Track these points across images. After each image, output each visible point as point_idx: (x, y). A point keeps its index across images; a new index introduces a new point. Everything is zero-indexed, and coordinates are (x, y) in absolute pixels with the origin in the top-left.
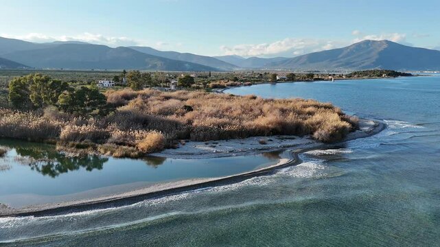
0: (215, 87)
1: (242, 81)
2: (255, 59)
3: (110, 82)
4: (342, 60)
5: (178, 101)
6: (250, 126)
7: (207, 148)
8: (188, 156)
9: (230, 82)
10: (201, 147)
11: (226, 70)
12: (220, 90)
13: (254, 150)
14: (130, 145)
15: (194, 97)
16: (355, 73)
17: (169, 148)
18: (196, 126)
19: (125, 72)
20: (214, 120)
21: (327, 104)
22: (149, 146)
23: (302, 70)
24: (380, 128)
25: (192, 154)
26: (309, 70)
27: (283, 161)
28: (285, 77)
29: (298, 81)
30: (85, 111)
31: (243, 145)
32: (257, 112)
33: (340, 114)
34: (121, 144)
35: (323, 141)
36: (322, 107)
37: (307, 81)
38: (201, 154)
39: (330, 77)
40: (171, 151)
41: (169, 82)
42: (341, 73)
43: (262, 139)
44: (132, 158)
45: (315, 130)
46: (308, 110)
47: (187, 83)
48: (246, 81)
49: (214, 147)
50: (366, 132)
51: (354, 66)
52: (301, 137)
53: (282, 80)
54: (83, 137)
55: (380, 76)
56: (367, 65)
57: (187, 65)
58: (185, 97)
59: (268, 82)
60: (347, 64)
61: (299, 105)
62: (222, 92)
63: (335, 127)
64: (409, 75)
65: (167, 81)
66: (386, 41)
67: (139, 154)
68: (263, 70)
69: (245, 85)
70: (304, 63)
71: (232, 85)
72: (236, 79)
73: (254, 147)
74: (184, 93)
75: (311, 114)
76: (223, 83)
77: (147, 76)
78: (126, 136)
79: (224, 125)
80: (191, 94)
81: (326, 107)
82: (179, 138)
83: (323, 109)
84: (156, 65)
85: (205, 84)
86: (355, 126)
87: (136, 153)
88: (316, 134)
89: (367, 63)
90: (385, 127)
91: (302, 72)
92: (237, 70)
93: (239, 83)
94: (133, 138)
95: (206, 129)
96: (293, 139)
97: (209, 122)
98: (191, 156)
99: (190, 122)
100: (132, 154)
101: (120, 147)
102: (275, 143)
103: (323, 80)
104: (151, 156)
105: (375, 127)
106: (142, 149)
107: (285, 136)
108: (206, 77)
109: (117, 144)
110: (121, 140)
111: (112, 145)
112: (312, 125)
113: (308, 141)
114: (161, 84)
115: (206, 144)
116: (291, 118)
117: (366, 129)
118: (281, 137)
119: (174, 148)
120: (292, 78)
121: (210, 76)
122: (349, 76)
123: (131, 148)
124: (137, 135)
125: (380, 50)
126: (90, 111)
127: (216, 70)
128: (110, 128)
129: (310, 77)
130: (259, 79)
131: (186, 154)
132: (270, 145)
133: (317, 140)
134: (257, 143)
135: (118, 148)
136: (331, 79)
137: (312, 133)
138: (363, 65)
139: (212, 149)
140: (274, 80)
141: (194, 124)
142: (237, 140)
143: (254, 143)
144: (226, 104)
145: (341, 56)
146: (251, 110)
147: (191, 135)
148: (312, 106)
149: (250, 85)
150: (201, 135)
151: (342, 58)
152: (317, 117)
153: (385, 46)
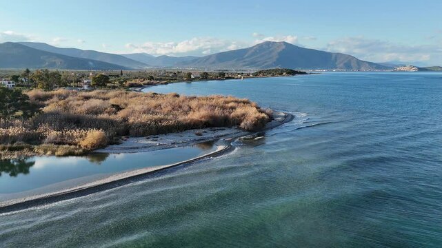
0: (132, 85)
1: (157, 80)
2: (165, 58)
3: (9, 83)
4: (247, 60)
5: (101, 101)
6: (185, 120)
7: (150, 142)
8: (133, 150)
9: (146, 81)
10: (143, 141)
11: (136, 68)
12: (137, 89)
13: (193, 141)
14: (70, 144)
15: (116, 96)
16: (260, 72)
17: (112, 144)
18: (133, 123)
19: (28, 71)
20: (150, 116)
21: (245, 99)
22: (92, 143)
23: (213, 69)
24: (289, 118)
25: (137, 148)
26: (219, 69)
27: (220, 148)
28: (199, 76)
29: (212, 79)
30: (6, 114)
31: (183, 138)
32: (186, 108)
33: (257, 108)
34: (59, 144)
35: (248, 130)
36: (240, 102)
37: (219, 79)
38: (145, 147)
39: (239, 76)
40: (115, 146)
41: (80, 81)
42: (248, 72)
43: (198, 131)
44: (77, 155)
45: (241, 121)
46: (230, 105)
47: (101, 82)
48: (161, 79)
49: (156, 140)
50: (280, 122)
51: (258, 66)
52: (230, 127)
53: (195, 79)
54: (14, 139)
55: (281, 74)
56: (269, 64)
57: (91, 63)
58: (105, 96)
59: (184, 81)
60: (252, 63)
61: (221, 101)
62: (140, 91)
63: (257, 118)
64: (305, 73)
65: (78, 81)
66: (284, 42)
67: (84, 150)
68: (176, 69)
69: (162, 84)
70: (214, 63)
71: (149, 84)
72: (151, 78)
73: (192, 139)
74: (103, 93)
75: (233, 108)
76: (138, 81)
77: (56, 76)
78: (62, 136)
79: (160, 120)
80: (111, 93)
81: (244, 102)
82: (119, 134)
83: (242, 104)
84: (55, 63)
85: (121, 83)
86: (271, 117)
87: (81, 151)
88: (242, 124)
89: (270, 63)
90: (293, 117)
91: (212, 71)
92: (149, 68)
93: (155, 82)
94: (72, 137)
95: (144, 125)
96: (223, 130)
97: (145, 118)
98: (136, 150)
99: (125, 120)
100: (76, 151)
101: (61, 146)
102: (209, 134)
103: (233, 78)
104: (95, 153)
105: (285, 117)
106: (86, 146)
107: (216, 128)
108: (118, 76)
109: (56, 143)
110: (59, 140)
111: (50, 145)
112: (238, 117)
113: (236, 131)
114: (72, 84)
115: (148, 139)
116: (217, 112)
117: (280, 119)
118: (213, 128)
119: (118, 144)
120: (205, 77)
121: (122, 74)
122: (256, 75)
123: (73, 147)
124: (75, 134)
125: (280, 50)
126: (12, 113)
127: (125, 69)
128: (41, 129)
129: (222, 76)
130: (174, 77)
131: (131, 148)
132: (205, 136)
133: (244, 130)
134: (194, 135)
135: (58, 147)
136: (241, 78)
137: (239, 124)
138: (266, 64)
139: (155, 142)
140: (189, 79)
141: (131, 121)
142: (175, 134)
143: (190, 135)
144: (154, 102)
145: (246, 56)
146: (180, 107)
147: (130, 131)
148: (232, 101)
149: (166, 84)
150: (141, 130)
151: (247, 57)
152: (239, 111)
153: (284, 47)
